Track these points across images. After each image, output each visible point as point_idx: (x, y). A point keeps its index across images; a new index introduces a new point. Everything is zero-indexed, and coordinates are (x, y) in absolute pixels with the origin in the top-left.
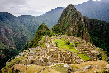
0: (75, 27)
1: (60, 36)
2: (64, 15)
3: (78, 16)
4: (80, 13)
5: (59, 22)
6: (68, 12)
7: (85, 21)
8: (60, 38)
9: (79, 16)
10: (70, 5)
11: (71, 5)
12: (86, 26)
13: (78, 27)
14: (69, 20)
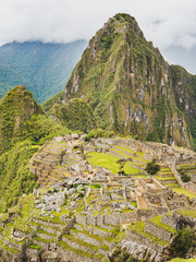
0: (140, 106)
1: (102, 139)
2: (96, 55)
3: (153, 64)
4: (157, 50)
5: (75, 82)
6: (110, 43)
7: (174, 85)
8: (104, 147)
9: (156, 61)
10: (118, 17)
11: (124, 15)
12: (178, 102)
13: (152, 109)
14: (117, 79)
